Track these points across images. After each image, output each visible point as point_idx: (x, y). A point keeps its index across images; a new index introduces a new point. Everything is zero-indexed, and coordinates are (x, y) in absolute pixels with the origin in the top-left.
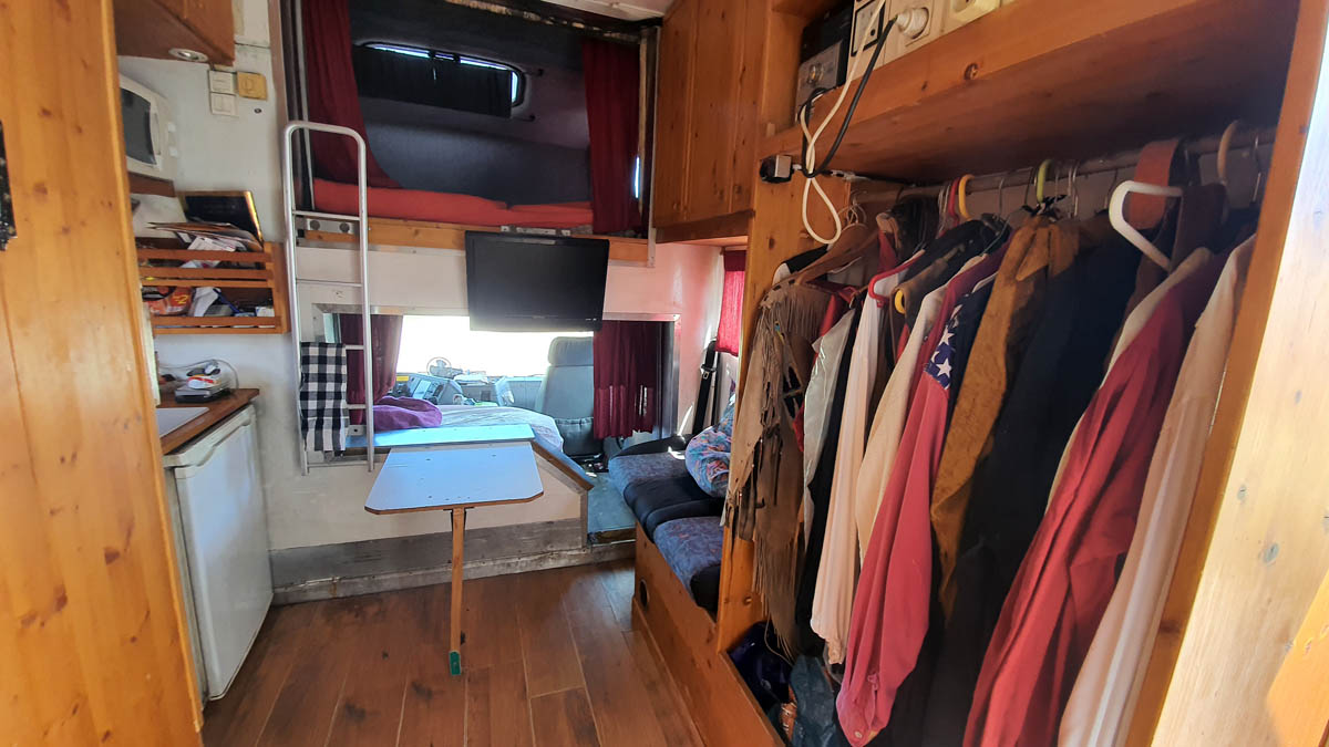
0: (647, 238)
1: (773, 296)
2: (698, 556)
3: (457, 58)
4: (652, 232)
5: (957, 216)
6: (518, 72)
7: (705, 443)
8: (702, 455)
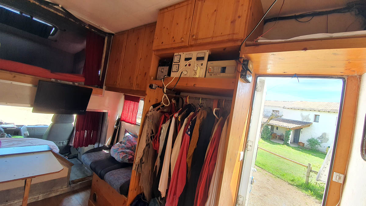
0: (102, 88)
1: (150, 114)
2: (121, 180)
3: (32, 17)
4: (104, 87)
5: (186, 102)
6: (55, 28)
7: (118, 147)
8: (118, 151)
